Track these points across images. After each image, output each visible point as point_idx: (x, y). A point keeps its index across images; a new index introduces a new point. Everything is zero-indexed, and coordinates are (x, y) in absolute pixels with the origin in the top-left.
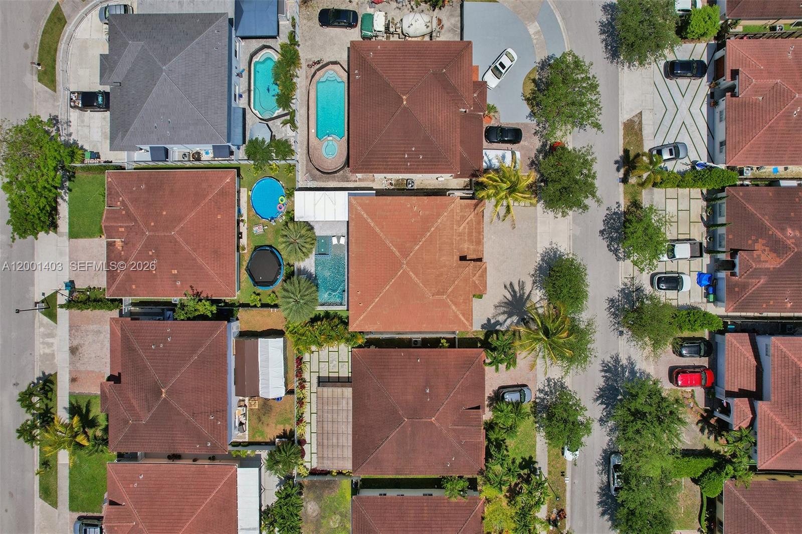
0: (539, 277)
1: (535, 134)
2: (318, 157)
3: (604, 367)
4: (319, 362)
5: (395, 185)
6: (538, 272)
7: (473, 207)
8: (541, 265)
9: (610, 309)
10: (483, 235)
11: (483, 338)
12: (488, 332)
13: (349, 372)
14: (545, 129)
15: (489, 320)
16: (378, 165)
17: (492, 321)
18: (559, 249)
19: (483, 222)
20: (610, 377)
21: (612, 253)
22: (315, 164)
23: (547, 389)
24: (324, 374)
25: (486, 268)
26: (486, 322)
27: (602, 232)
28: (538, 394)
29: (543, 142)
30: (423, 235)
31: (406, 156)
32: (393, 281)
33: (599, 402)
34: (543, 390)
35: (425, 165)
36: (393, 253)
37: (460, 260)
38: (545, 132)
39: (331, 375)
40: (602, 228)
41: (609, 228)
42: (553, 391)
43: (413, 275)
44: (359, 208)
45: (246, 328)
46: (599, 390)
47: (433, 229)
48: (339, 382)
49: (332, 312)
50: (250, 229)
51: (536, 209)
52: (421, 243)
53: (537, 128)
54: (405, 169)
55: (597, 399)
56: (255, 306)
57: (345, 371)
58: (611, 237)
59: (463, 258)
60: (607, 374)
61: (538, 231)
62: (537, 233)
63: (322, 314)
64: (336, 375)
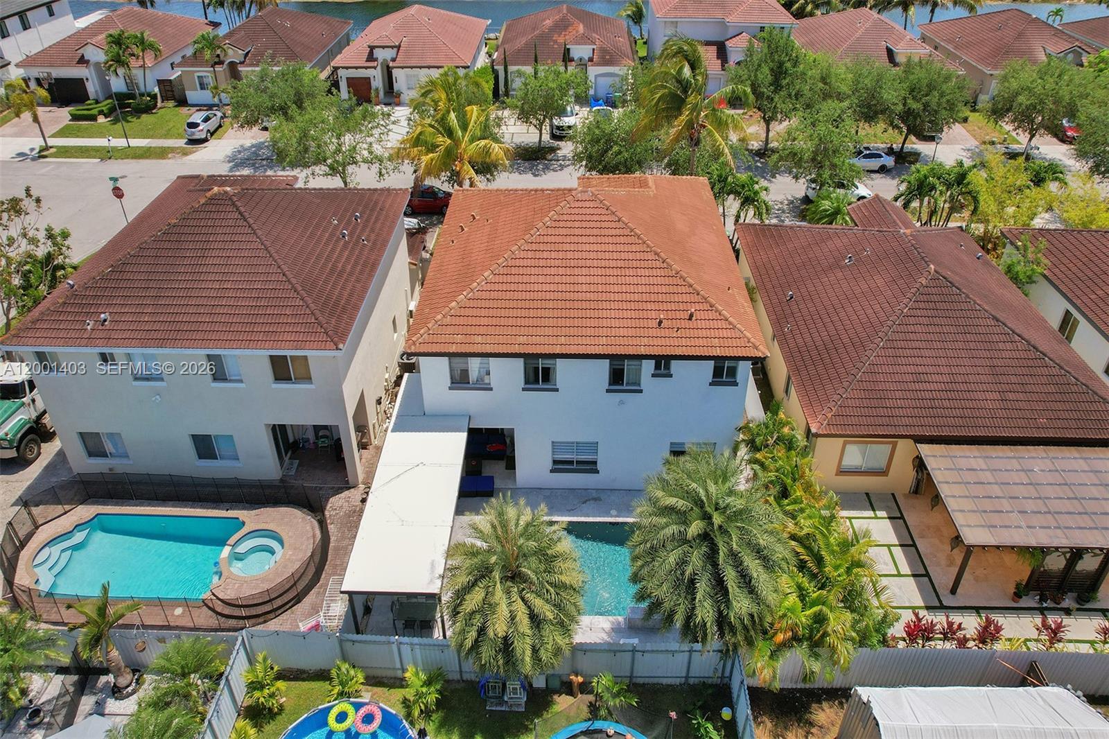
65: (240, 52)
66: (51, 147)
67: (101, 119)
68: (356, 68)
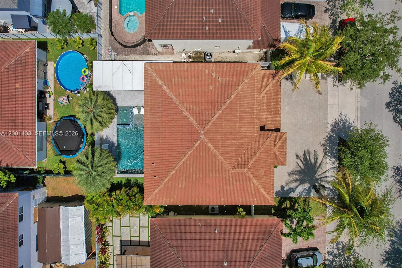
0: (330, 146)
1: (326, 11)
2: (120, 32)
3: (390, 231)
4: (121, 227)
5: (194, 58)
6: (328, 142)
7: (270, 77)
8: (331, 135)
9: (396, 177)
10: (280, 106)
11: (277, 205)
12: (281, 198)
13: (149, 237)
14: (335, 7)
15: (283, 187)
16: (174, 29)
17: (286, 188)
18: (348, 120)
19: (281, 92)
20: (395, 242)
21: (398, 124)
22: (117, 38)
23: (335, 251)
24: (126, 238)
25: (286, 139)
26: (280, 189)
27: (388, 105)
28: (327, 257)
29: (333, 20)
30: (222, 103)
31: (204, 19)
32: (190, 153)
33: (386, 264)
34: (332, 253)
35: (224, 29)
36: (190, 122)
37: (261, 130)
38: (335, 10)
39: (132, 239)
40: (389, 100)
41: (395, 101)
42: (342, 253)
43: (211, 146)
44: (154, 75)
45: (52, 194)
46: (385, 253)
47: (233, 96)
48: (140, 246)
49: (133, 180)
50: (55, 100)
51: (326, 82)
52: (220, 112)
53: (328, 7)
54: (203, 33)
55: (384, 262)
56: (59, 174)
57: (145, 237)
58: (397, 109)
59: (263, 128)
60: (393, 238)
61: (329, 103)
62: (327, 105)
63: (124, 181)
64: (137, 239)
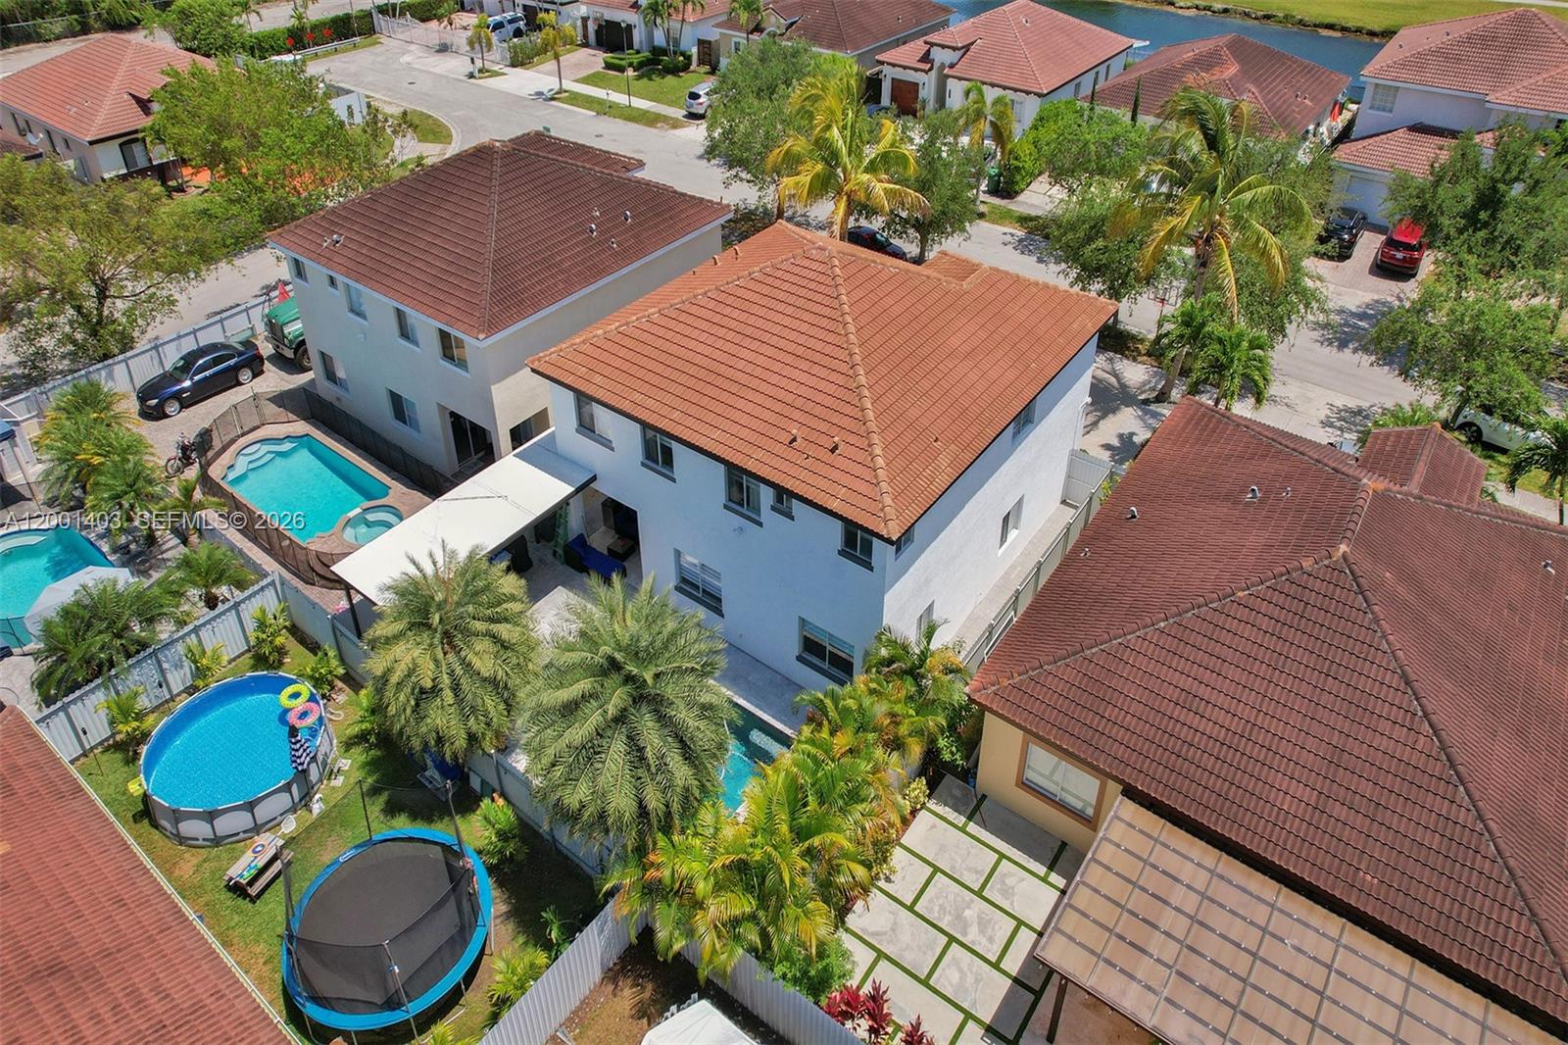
65: (782, 21)
66: (566, 91)
67: (630, 72)
68: (905, 68)
